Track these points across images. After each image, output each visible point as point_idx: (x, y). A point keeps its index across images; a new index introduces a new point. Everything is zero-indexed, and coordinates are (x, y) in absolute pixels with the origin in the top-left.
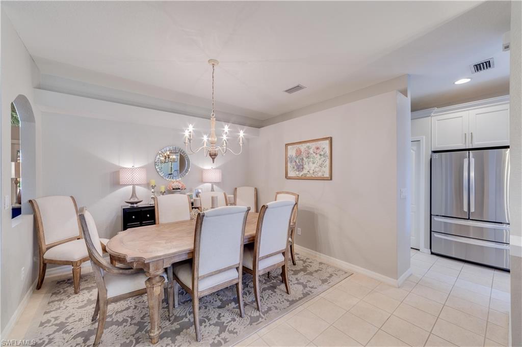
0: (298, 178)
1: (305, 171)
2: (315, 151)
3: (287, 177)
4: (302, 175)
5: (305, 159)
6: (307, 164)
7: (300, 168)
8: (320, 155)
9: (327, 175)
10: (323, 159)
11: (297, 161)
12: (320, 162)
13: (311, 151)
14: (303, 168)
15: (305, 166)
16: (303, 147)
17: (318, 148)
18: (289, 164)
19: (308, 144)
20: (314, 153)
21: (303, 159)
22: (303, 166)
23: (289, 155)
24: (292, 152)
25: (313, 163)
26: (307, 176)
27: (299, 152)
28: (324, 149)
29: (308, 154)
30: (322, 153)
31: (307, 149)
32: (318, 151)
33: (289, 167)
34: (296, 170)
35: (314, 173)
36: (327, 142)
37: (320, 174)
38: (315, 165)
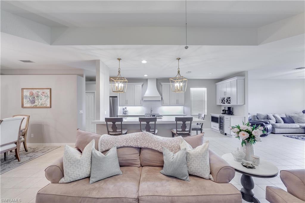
0: (31, 107)
1: (36, 104)
2: (42, 94)
3: (23, 106)
4: (34, 106)
5: (36, 97)
6: (37, 100)
7: (33, 102)
8: (45, 96)
9: (49, 105)
10: (47, 98)
11: (30, 98)
12: (45, 99)
13: (40, 94)
14: (34, 102)
15: (36, 101)
16: (34, 91)
17: (43, 93)
18: (25, 100)
19: (38, 90)
20: (41, 95)
21: (34, 98)
22: (34, 101)
23: (24, 95)
24: (27, 93)
25: (41, 100)
26: (38, 106)
27: (32, 94)
28: (47, 93)
29: (38, 95)
30: (46, 95)
31: (37, 92)
32: (44, 94)
33: (24, 101)
34: (30, 103)
35: (41, 105)
36: (49, 90)
37: (45, 105)
38: (41, 101)
